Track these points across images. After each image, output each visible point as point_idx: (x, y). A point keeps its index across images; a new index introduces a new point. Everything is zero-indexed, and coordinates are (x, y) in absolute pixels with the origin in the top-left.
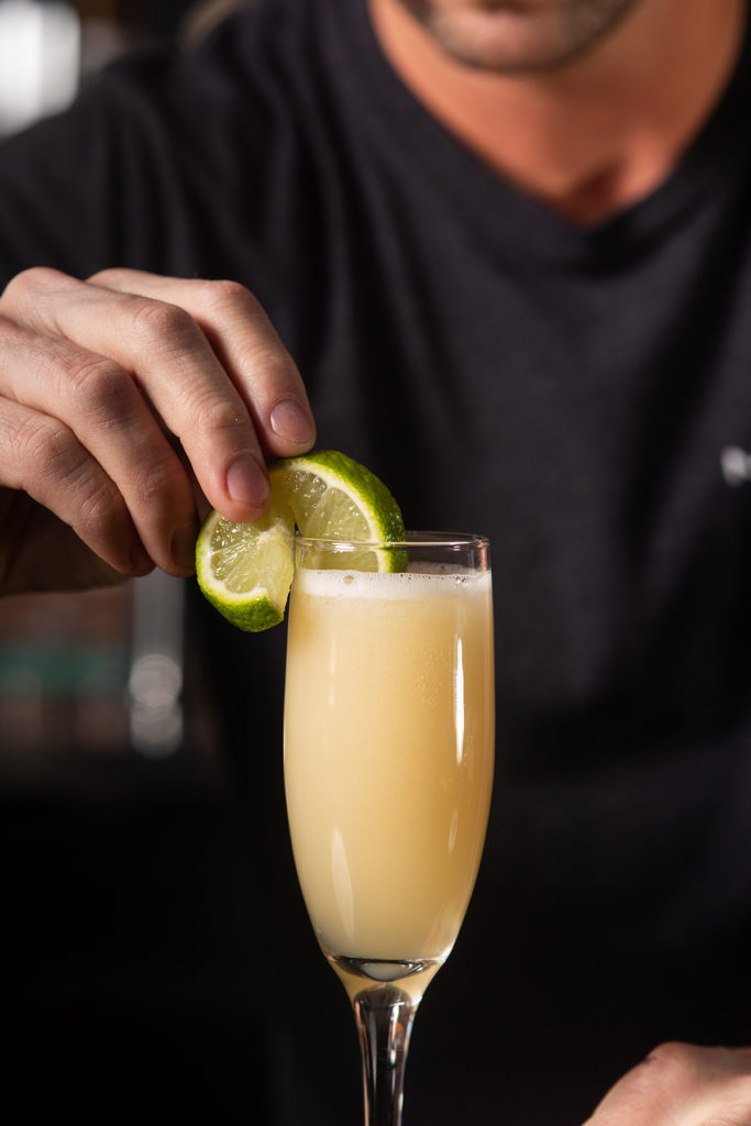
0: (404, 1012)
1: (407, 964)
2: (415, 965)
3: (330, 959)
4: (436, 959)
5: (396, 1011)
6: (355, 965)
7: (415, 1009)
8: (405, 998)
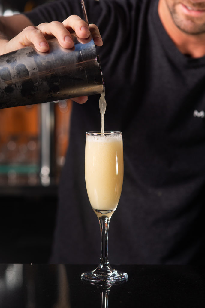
0: (108, 221)
1: (108, 211)
2: (110, 211)
3: (94, 210)
4: (113, 210)
5: (106, 220)
6: (98, 211)
7: (110, 220)
8: (108, 217)
